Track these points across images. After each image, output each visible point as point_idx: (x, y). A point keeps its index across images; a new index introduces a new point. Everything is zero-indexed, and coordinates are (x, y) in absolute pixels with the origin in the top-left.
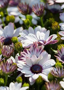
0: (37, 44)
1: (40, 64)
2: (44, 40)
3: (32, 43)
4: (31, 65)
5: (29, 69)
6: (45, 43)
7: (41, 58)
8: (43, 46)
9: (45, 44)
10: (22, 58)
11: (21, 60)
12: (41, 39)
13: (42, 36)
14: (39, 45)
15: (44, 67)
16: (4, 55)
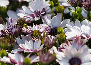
0: (80, 38)
2: (88, 34)
3: (75, 36)
4: (70, 58)
5: (68, 61)
8: (86, 40)
9: (88, 38)
12: (85, 33)
13: (87, 30)
14: (82, 39)
15: (83, 61)
16: (46, 44)
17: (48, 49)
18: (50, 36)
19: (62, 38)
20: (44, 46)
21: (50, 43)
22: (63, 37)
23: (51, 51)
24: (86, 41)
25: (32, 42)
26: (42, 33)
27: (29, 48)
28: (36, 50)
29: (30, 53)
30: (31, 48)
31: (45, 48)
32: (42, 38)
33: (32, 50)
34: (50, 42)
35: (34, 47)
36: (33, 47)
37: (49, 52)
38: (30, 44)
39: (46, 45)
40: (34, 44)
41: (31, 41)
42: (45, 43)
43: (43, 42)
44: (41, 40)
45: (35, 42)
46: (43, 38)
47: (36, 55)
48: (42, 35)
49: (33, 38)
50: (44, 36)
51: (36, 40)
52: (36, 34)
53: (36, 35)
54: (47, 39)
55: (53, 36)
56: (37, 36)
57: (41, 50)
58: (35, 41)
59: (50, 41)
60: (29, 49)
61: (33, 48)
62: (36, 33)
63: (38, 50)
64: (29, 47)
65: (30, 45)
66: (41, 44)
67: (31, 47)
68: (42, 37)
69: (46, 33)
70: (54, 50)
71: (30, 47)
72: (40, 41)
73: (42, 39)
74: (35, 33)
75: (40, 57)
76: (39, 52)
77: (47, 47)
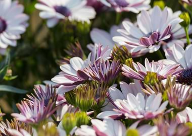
17: (176, 111)
18: (180, 85)
20: (168, 107)
23: (182, 117)
26: (163, 78)
27: (135, 109)
28: (151, 114)
29: (138, 119)
30: (141, 109)
31: (169, 111)
32: (165, 90)
33: (141, 114)
34: (180, 98)
35: (147, 108)
36: (145, 108)
37: (178, 118)
38: (139, 100)
39: (171, 104)
40: (148, 101)
41: (141, 94)
42: (170, 99)
43: (165, 97)
44: (163, 94)
45: (150, 97)
46: (167, 88)
47: (150, 123)
48: (164, 82)
49: (145, 88)
51: (151, 93)
52: (150, 80)
53: (152, 81)
54: (174, 91)
55: (187, 86)
56: (154, 85)
57: (161, 114)
58: (148, 95)
59: (181, 95)
61: (145, 110)
62: (151, 78)
63: (155, 114)
64: (135, 106)
65: (139, 102)
66: (162, 102)
67: (141, 107)
68: (165, 87)
69: (172, 80)
70: (187, 115)
71: (137, 107)
72: (160, 95)
73: (163, 91)
74: (148, 79)
75: (160, 128)
76: (156, 117)
77: (175, 108)
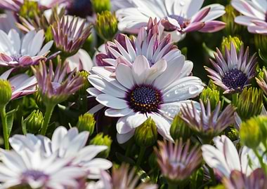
0: (161, 28)
1: (158, 85)
2: (185, 17)
3: (146, 20)
4: (130, 86)
5: (123, 95)
6: (185, 27)
7: (162, 68)
8: (178, 33)
9: (184, 30)
10: (107, 60)
11: (105, 64)
12: (177, 13)
13: (181, 5)
14: (165, 30)
15: (166, 96)
16: (58, 43)
19: (107, 27)
21: (69, 40)
22: (109, 23)
24: (177, 36)
25: (18, 35)
50: (53, 18)
60: (8, 54)
